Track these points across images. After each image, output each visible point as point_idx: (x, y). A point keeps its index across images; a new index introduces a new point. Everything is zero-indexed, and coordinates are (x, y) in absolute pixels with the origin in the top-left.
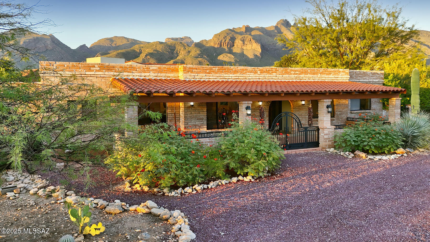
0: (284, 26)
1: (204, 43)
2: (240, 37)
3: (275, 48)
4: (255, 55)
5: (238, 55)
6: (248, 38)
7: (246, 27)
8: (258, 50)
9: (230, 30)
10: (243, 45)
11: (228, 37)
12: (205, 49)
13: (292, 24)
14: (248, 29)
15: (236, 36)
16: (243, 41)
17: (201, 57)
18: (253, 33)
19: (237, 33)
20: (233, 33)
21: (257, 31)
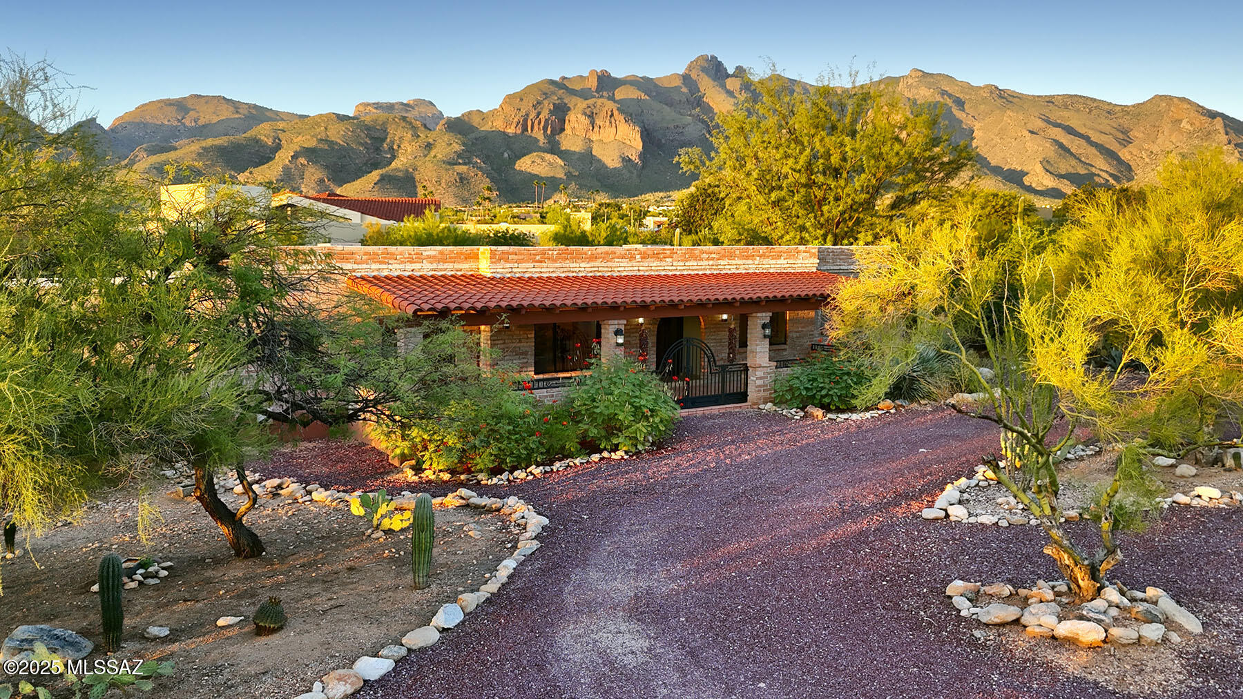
0: (710, 77)
1: (476, 121)
2: (582, 104)
3: (683, 138)
4: (623, 159)
5: (577, 156)
6: (606, 109)
7: (598, 76)
8: (632, 144)
9: (552, 82)
10: (591, 128)
11: (546, 102)
12: (476, 139)
13: (731, 71)
14: (606, 83)
15: (571, 101)
16: (591, 117)
17: (467, 161)
18: (620, 94)
19: (573, 92)
20: (562, 91)
21: (632, 88)
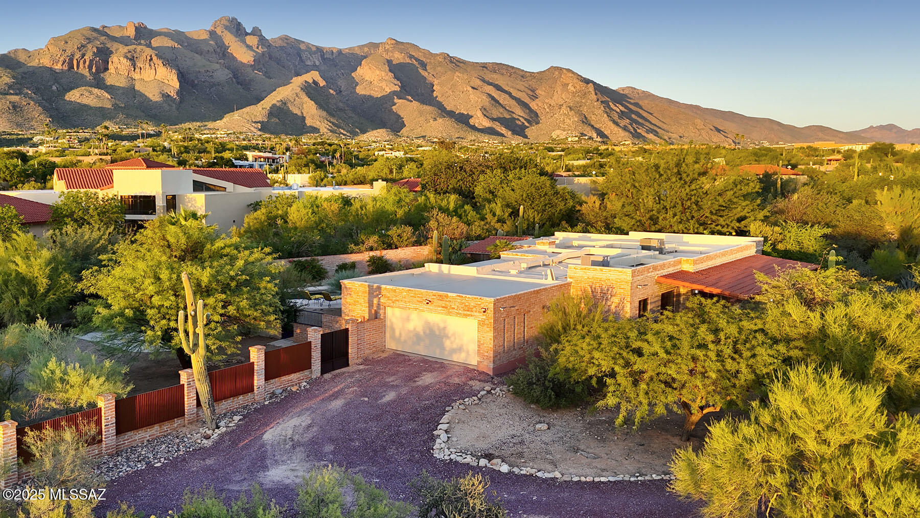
0: (232, 33)
1: (22, 58)
2: (123, 49)
3: (212, 80)
4: (163, 95)
5: (121, 91)
6: (146, 54)
7: (136, 27)
8: (170, 83)
9: (94, 30)
10: (133, 69)
11: (89, 46)
12: (25, 73)
13: (249, 31)
14: (143, 34)
15: (114, 46)
16: (133, 60)
17: (18, 91)
18: (156, 42)
19: (114, 39)
20: (104, 37)
21: (166, 39)
